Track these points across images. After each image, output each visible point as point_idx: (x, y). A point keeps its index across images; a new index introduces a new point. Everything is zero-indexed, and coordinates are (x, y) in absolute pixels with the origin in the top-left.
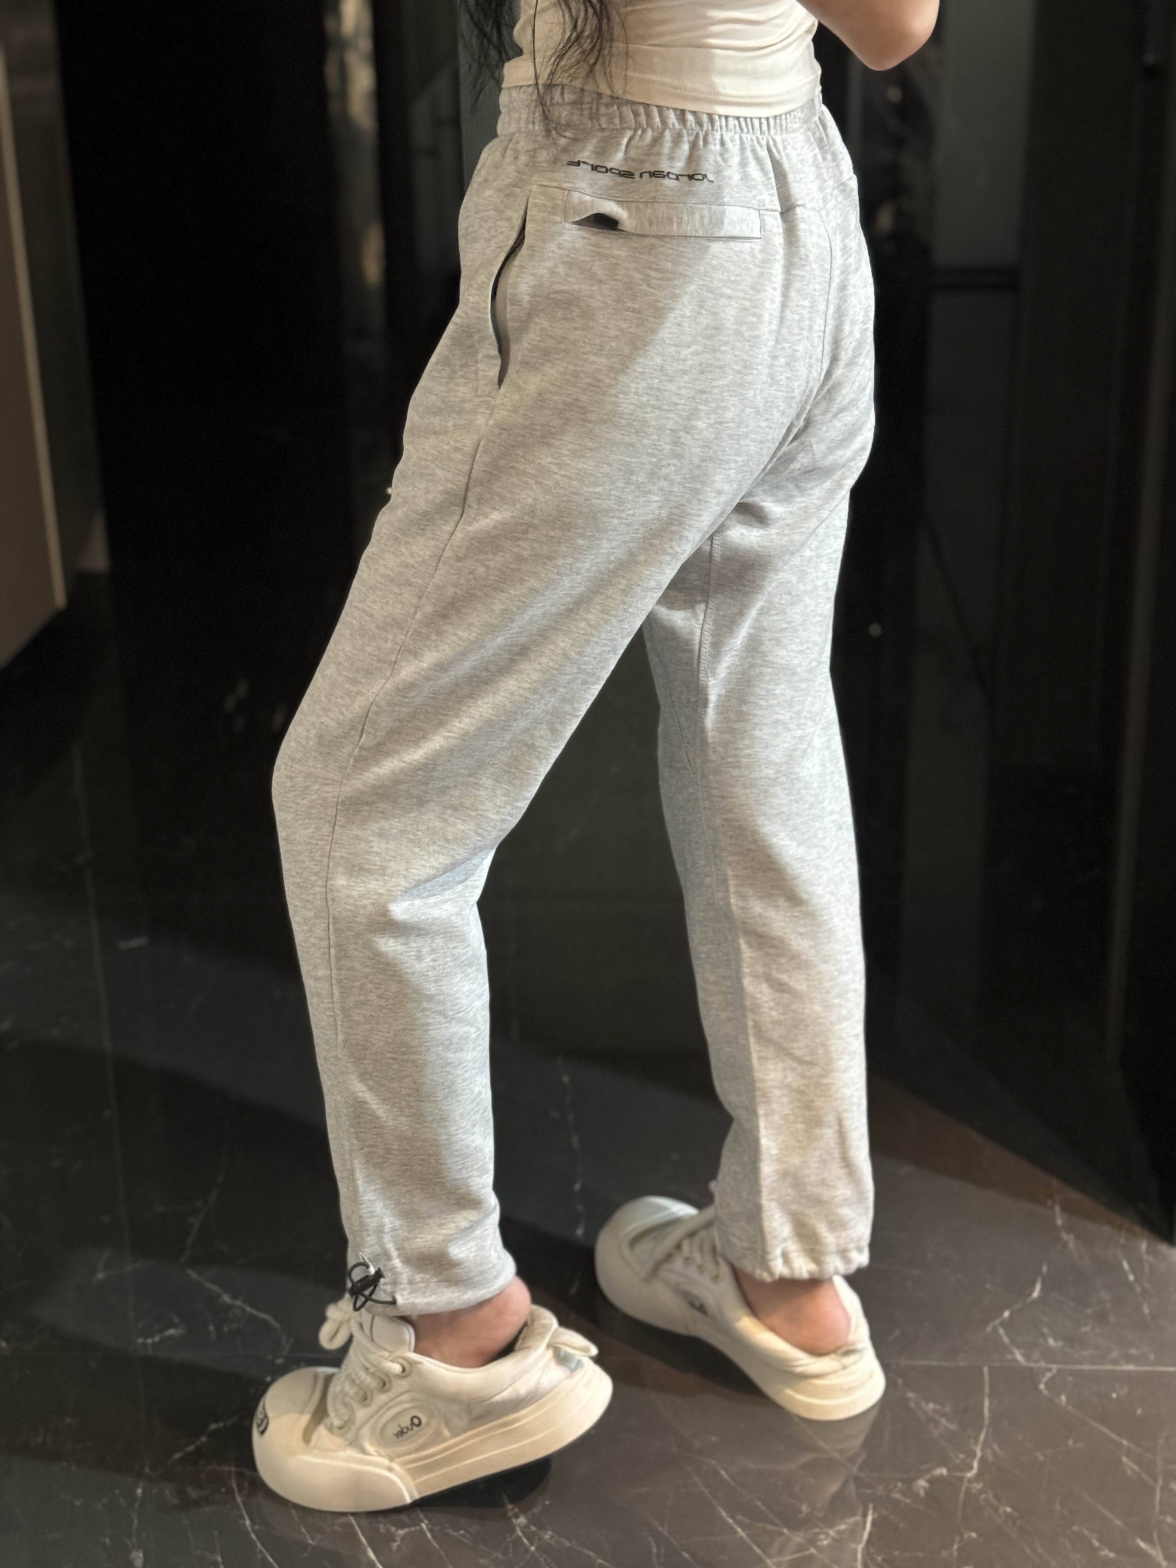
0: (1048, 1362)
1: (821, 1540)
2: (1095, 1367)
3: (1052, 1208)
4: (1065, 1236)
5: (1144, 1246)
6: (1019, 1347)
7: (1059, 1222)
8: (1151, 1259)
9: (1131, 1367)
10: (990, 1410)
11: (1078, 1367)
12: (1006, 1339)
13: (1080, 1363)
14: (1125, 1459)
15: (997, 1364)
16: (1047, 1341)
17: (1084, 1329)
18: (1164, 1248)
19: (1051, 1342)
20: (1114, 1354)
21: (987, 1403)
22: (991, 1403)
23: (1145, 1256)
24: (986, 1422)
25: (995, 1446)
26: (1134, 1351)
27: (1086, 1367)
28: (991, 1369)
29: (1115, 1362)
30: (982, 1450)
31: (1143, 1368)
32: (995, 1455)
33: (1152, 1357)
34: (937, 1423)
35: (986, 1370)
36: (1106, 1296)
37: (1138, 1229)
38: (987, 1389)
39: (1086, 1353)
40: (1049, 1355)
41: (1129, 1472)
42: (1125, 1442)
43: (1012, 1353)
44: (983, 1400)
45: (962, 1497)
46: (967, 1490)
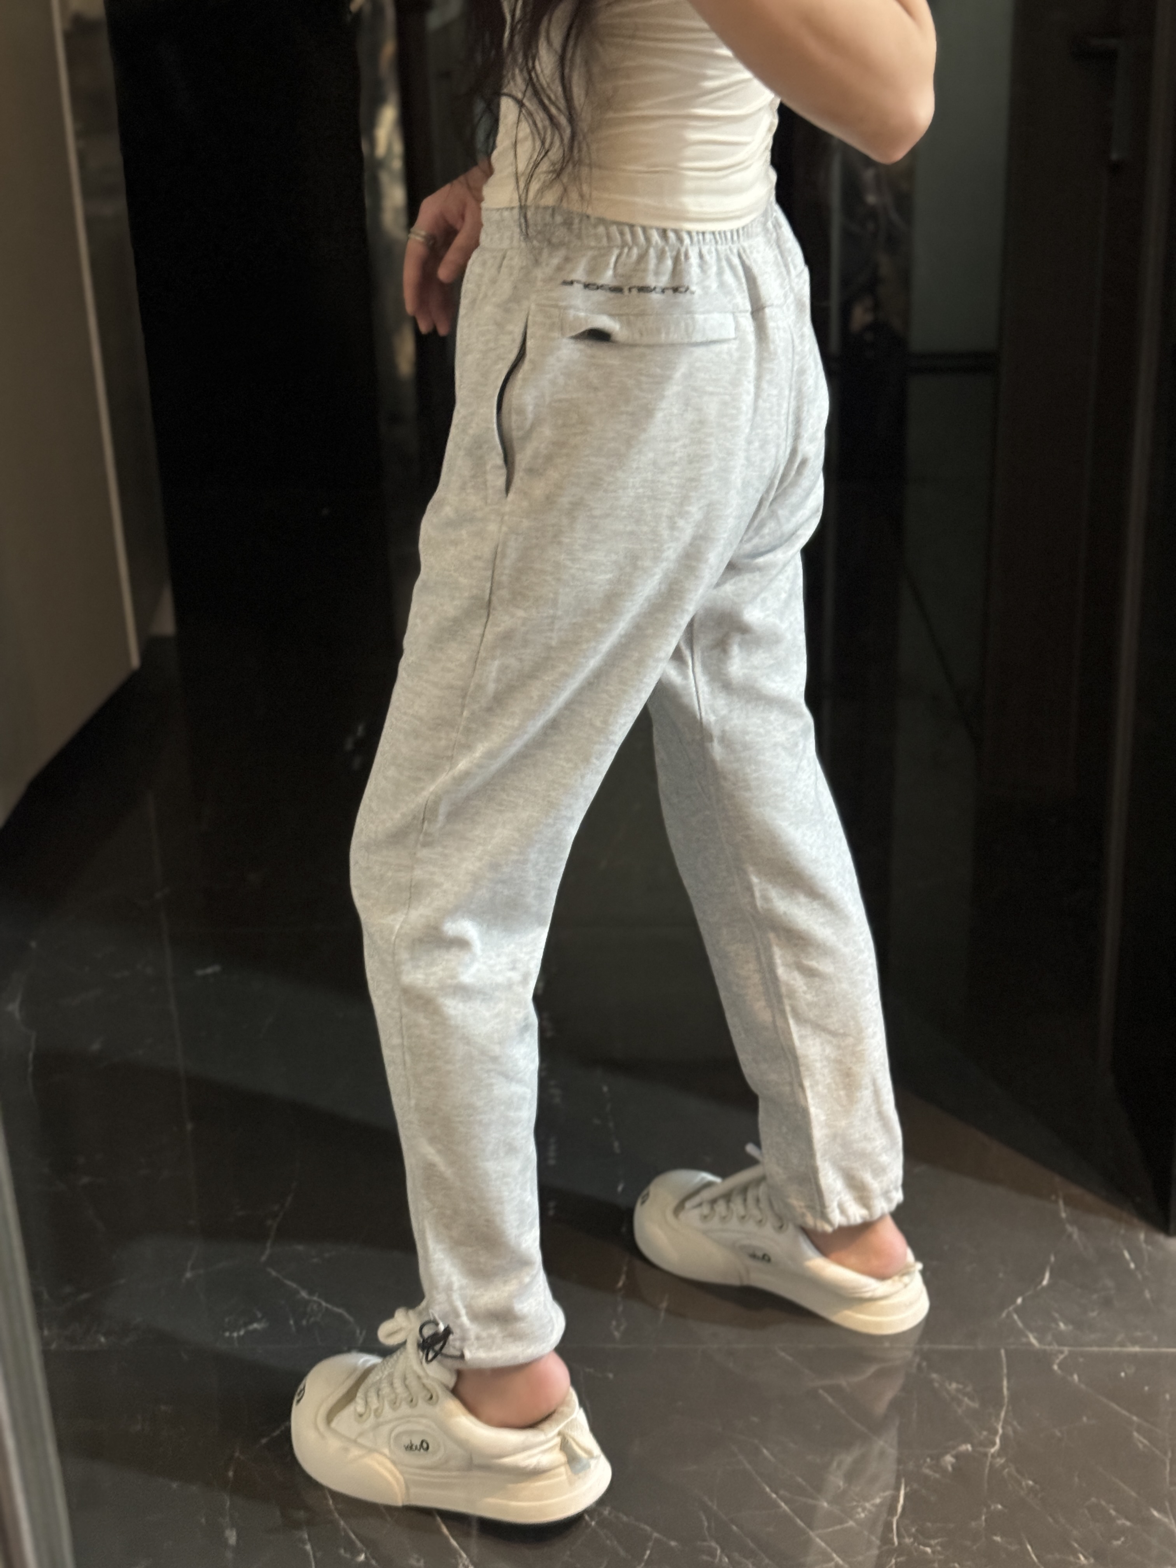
0: (1060, 1344)
1: (859, 1513)
2: (1104, 1349)
3: (1056, 1202)
4: (1069, 1228)
5: (1142, 1236)
6: (1031, 1331)
7: (1064, 1215)
8: (1149, 1248)
9: (1137, 1349)
10: (1008, 1389)
11: (1088, 1349)
12: (1020, 1324)
13: (1091, 1346)
14: (1135, 1434)
15: (1012, 1347)
16: (1058, 1325)
17: (1094, 1314)
18: (1161, 1238)
19: (1062, 1325)
20: (1120, 1337)
21: (1005, 1383)
22: (1008, 1382)
23: (1144, 1246)
24: (1006, 1400)
25: (1015, 1423)
26: (1139, 1334)
27: (1095, 1349)
28: (1008, 1352)
29: (1122, 1344)
30: (1003, 1427)
31: (1146, 1350)
32: (1015, 1431)
33: (1155, 1338)
34: (960, 1403)
35: (1003, 1352)
36: (1110, 1283)
37: (1136, 1221)
38: (1005, 1371)
39: (1093, 1336)
40: (1060, 1339)
41: (1140, 1446)
42: (1135, 1418)
43: (1027, 1337)
44: (1002, 1381)
45: (987, 1471)
46: (992, 1465)
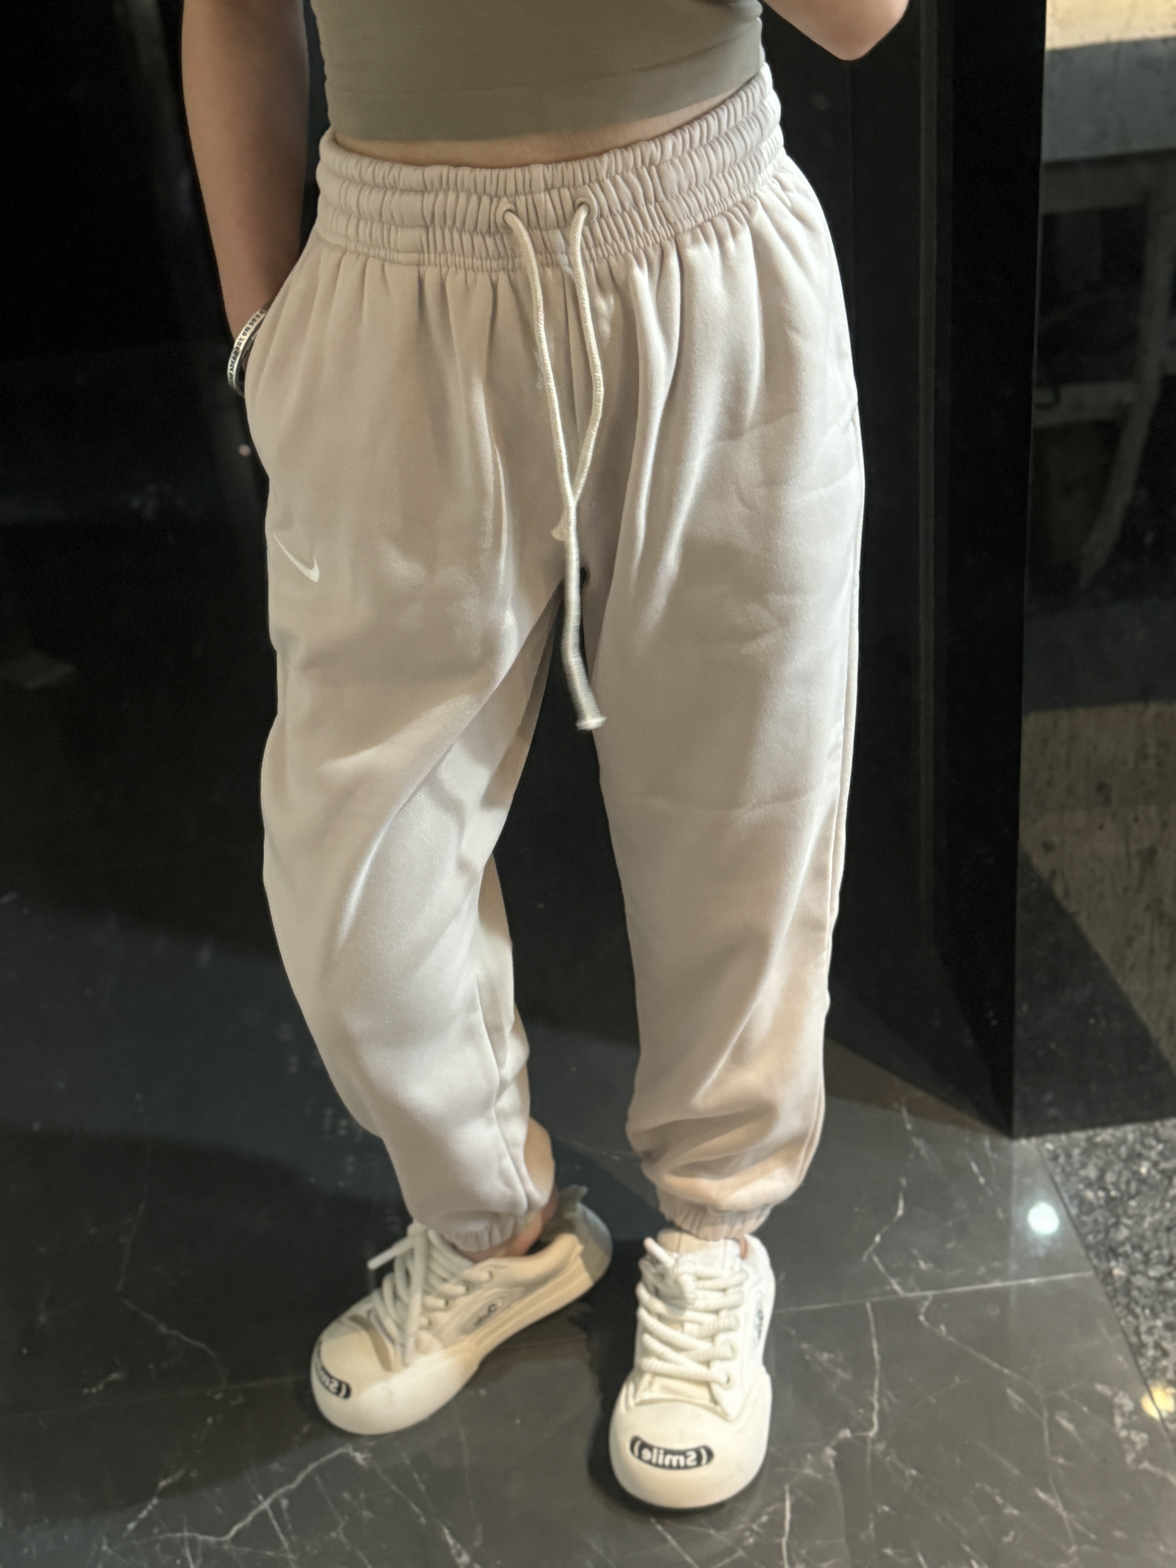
0: (923, 1289)
1: (747, 1538)
2: (966, 1289)
3: (900, 1111)
4: (917, 1142)
5: (987, 1143)
6: (894, 1274)
7: (909, 1126)
8: (996, 1156)
9: (997, 1284)
10: (879, 1351)
11: (950, 1291)
12: (881, 1268)
13: (952, 1286)
14: (1009, 1391)
15: (876, 1299)
16: (918, 1264)
17: (950, 1246)
18: (1004, 1142)
19: (923, 1265)
20: (981, 1271)
21: (875, 1345)
22: (878, 1343)
23: (990, 1154)
24: (878, 1367)
25: (890, 1394)
26: (997, 1265)
27: (957, 1290)
28: (873, 1306)
29: (983, 1281)
30: (880, 1401)
31: (1008, 1283)
32: (890, 1403)
33: (1015, 1269)
34: (833, 1376)
35: (869, 1307)
36: (962, 1205)
37: (978, 1124)
38: (873, 1329)
39: (955, 1274)
40: (924, 1282)
41: (1016, 1407)
42: (1006, 1371)
43: (890, 1284)
44: (870, 1343)
45: (869, 1461)
46: (873, 1452)
